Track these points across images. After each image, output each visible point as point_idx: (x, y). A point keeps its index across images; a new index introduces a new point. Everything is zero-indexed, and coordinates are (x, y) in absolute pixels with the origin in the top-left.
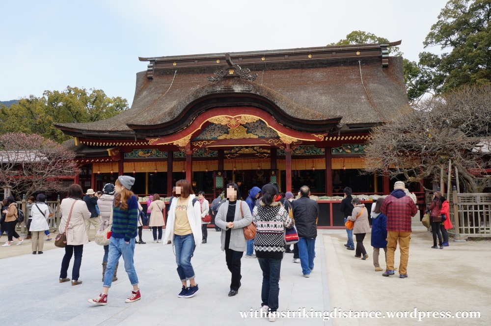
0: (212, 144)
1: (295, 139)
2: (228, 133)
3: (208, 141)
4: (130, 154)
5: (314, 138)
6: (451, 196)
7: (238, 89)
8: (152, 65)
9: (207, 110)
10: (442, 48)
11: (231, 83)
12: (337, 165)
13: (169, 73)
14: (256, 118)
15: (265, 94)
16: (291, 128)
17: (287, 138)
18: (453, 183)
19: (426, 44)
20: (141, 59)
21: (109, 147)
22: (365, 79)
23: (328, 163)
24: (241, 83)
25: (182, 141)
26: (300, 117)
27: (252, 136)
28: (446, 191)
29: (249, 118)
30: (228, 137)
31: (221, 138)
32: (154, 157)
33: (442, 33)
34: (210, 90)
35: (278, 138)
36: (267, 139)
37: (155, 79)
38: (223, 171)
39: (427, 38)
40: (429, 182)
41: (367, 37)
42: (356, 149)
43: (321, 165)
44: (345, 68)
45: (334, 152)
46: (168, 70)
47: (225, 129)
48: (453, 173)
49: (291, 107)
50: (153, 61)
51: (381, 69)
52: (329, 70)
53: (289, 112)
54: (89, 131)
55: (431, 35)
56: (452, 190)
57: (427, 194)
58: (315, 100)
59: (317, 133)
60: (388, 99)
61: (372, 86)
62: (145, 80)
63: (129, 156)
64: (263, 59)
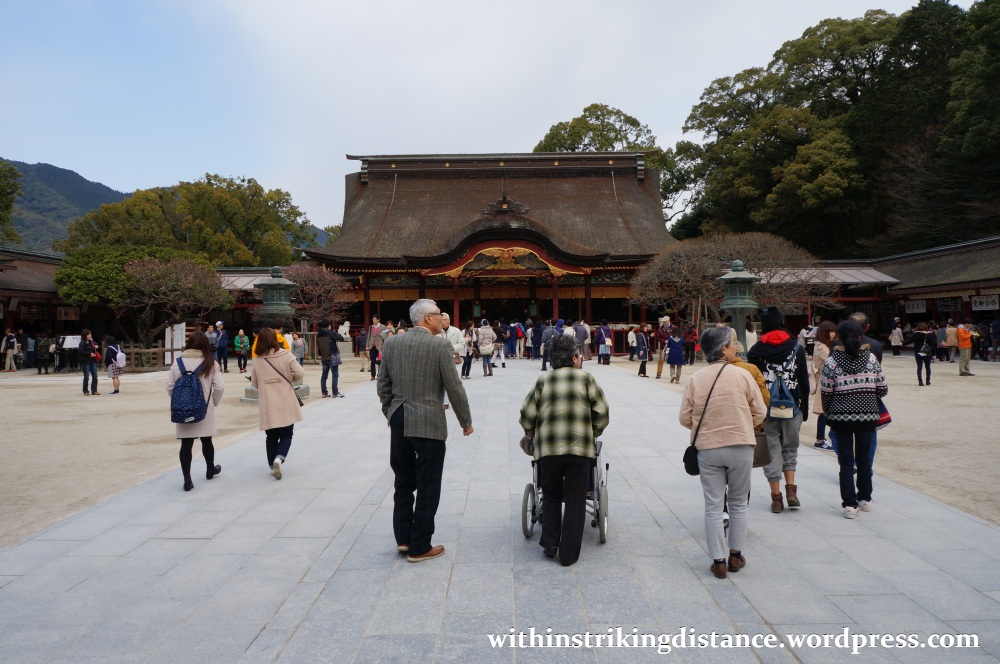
0: (480, 274)
1: (565, 272)
2: (495, 263)
3: (476, 271)
4: (376, 280)
5: (583, 271)
6: (700, 325)
7: (514, 225)
8: (366, 166)
9: (480, 242)
10: (705, 137)
11: (507, 218)
12: (596, 295)
13: (388, 176)
14: (528, 251)
15: (540, 231)
16: (561, 261)
17: (557, 271)
18: (703, 314)
19: (685, 129)
20: (349, 157)
21: (360, 274)
22: (619, 195)
23: (588, 293)
24: (518, 218)
25: (454, 272)
26: (572, 252)
27: (520, 267)
28: (695, 321)
29: (521, 250)
30: (496, 267)
31: (489, 268)
32: (404, 284)
33: (702, 115)
34: (488, 224)
35: (548, 269)
36: (535, 270)
37: (371, 184)
38: (479, 299)
39: (687, 122)
40: (683, 314)
41: (610, 113)
42: (615, 279)
43: (581, 295)
44: (597, 179)
45: (593, 281)
46: (385, 173)
47: (494, 260)
48: (703, 307)
49: (563, 243)
50: (365, 160)
51: (636, 183)
52: (578, 181)
53: (562, 247)
54: (343, 258)
55: (692, 117)
56: (701, 320)
57: (682, 324)
58: (570, 222)
59: (585, 267)
60: (646, 223)
61: (628, 204)
62: (357, 186)
63: (375, 282)
64: (502, 164)
